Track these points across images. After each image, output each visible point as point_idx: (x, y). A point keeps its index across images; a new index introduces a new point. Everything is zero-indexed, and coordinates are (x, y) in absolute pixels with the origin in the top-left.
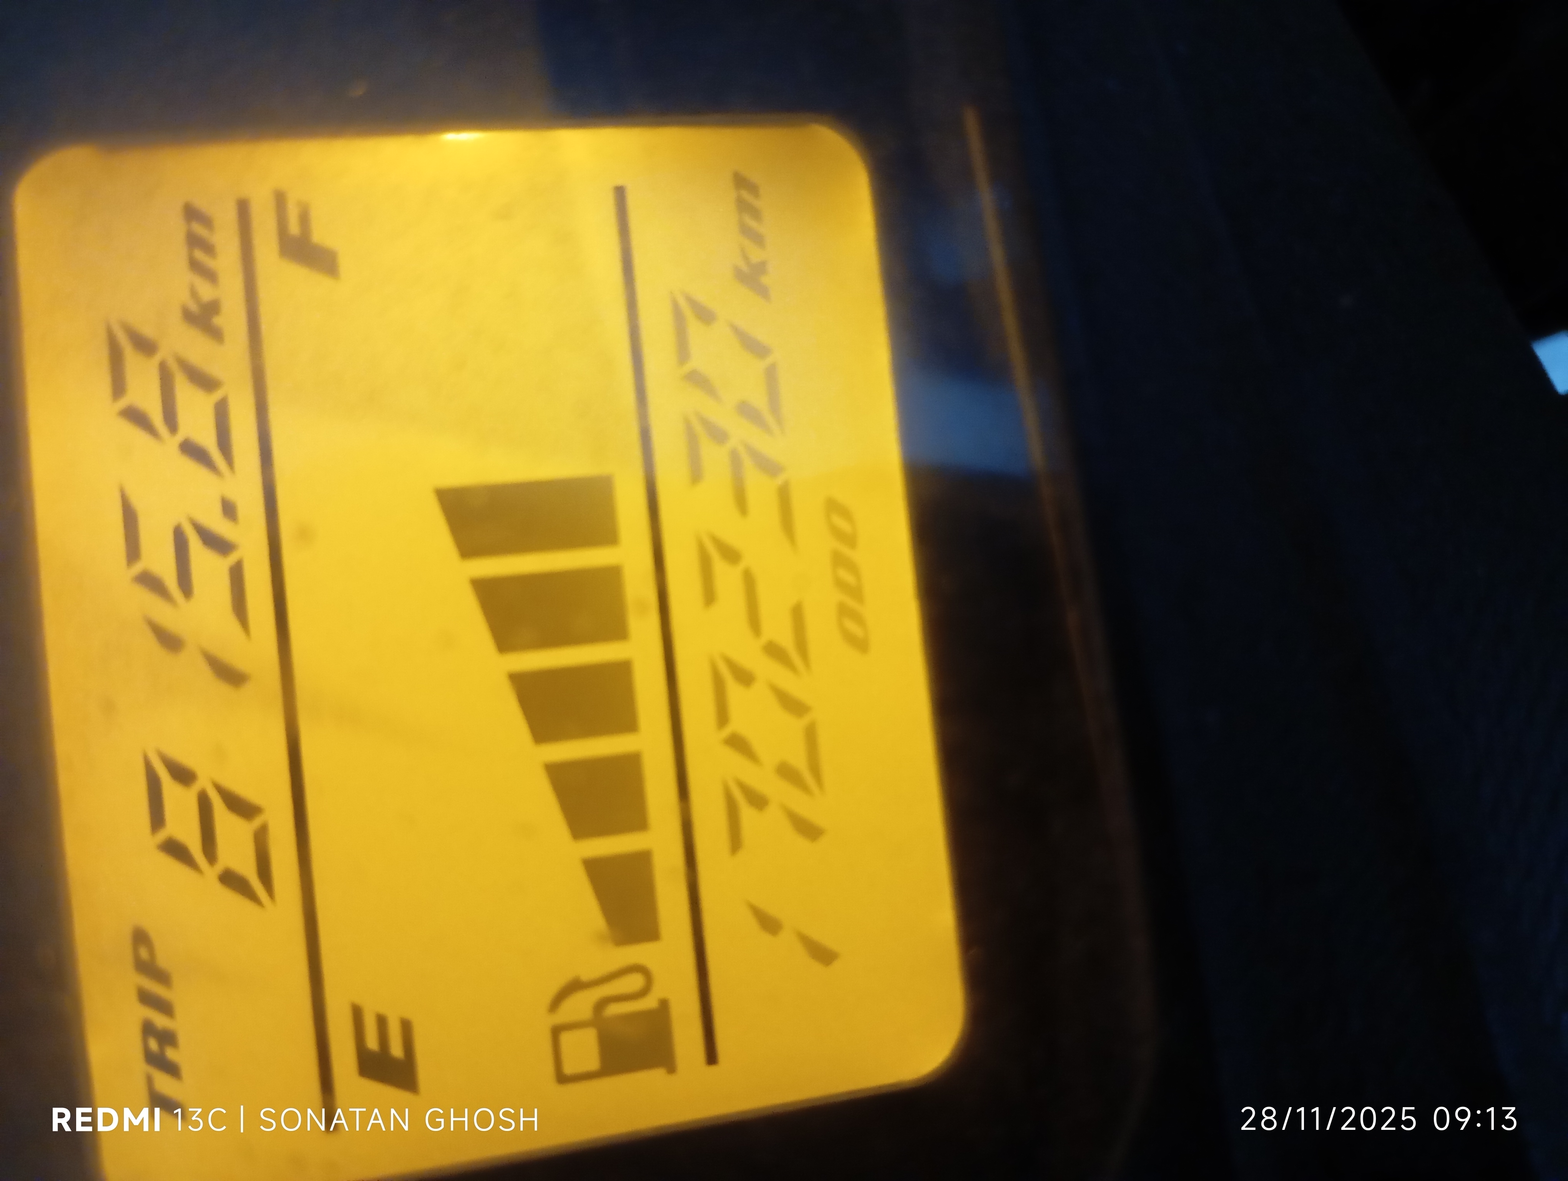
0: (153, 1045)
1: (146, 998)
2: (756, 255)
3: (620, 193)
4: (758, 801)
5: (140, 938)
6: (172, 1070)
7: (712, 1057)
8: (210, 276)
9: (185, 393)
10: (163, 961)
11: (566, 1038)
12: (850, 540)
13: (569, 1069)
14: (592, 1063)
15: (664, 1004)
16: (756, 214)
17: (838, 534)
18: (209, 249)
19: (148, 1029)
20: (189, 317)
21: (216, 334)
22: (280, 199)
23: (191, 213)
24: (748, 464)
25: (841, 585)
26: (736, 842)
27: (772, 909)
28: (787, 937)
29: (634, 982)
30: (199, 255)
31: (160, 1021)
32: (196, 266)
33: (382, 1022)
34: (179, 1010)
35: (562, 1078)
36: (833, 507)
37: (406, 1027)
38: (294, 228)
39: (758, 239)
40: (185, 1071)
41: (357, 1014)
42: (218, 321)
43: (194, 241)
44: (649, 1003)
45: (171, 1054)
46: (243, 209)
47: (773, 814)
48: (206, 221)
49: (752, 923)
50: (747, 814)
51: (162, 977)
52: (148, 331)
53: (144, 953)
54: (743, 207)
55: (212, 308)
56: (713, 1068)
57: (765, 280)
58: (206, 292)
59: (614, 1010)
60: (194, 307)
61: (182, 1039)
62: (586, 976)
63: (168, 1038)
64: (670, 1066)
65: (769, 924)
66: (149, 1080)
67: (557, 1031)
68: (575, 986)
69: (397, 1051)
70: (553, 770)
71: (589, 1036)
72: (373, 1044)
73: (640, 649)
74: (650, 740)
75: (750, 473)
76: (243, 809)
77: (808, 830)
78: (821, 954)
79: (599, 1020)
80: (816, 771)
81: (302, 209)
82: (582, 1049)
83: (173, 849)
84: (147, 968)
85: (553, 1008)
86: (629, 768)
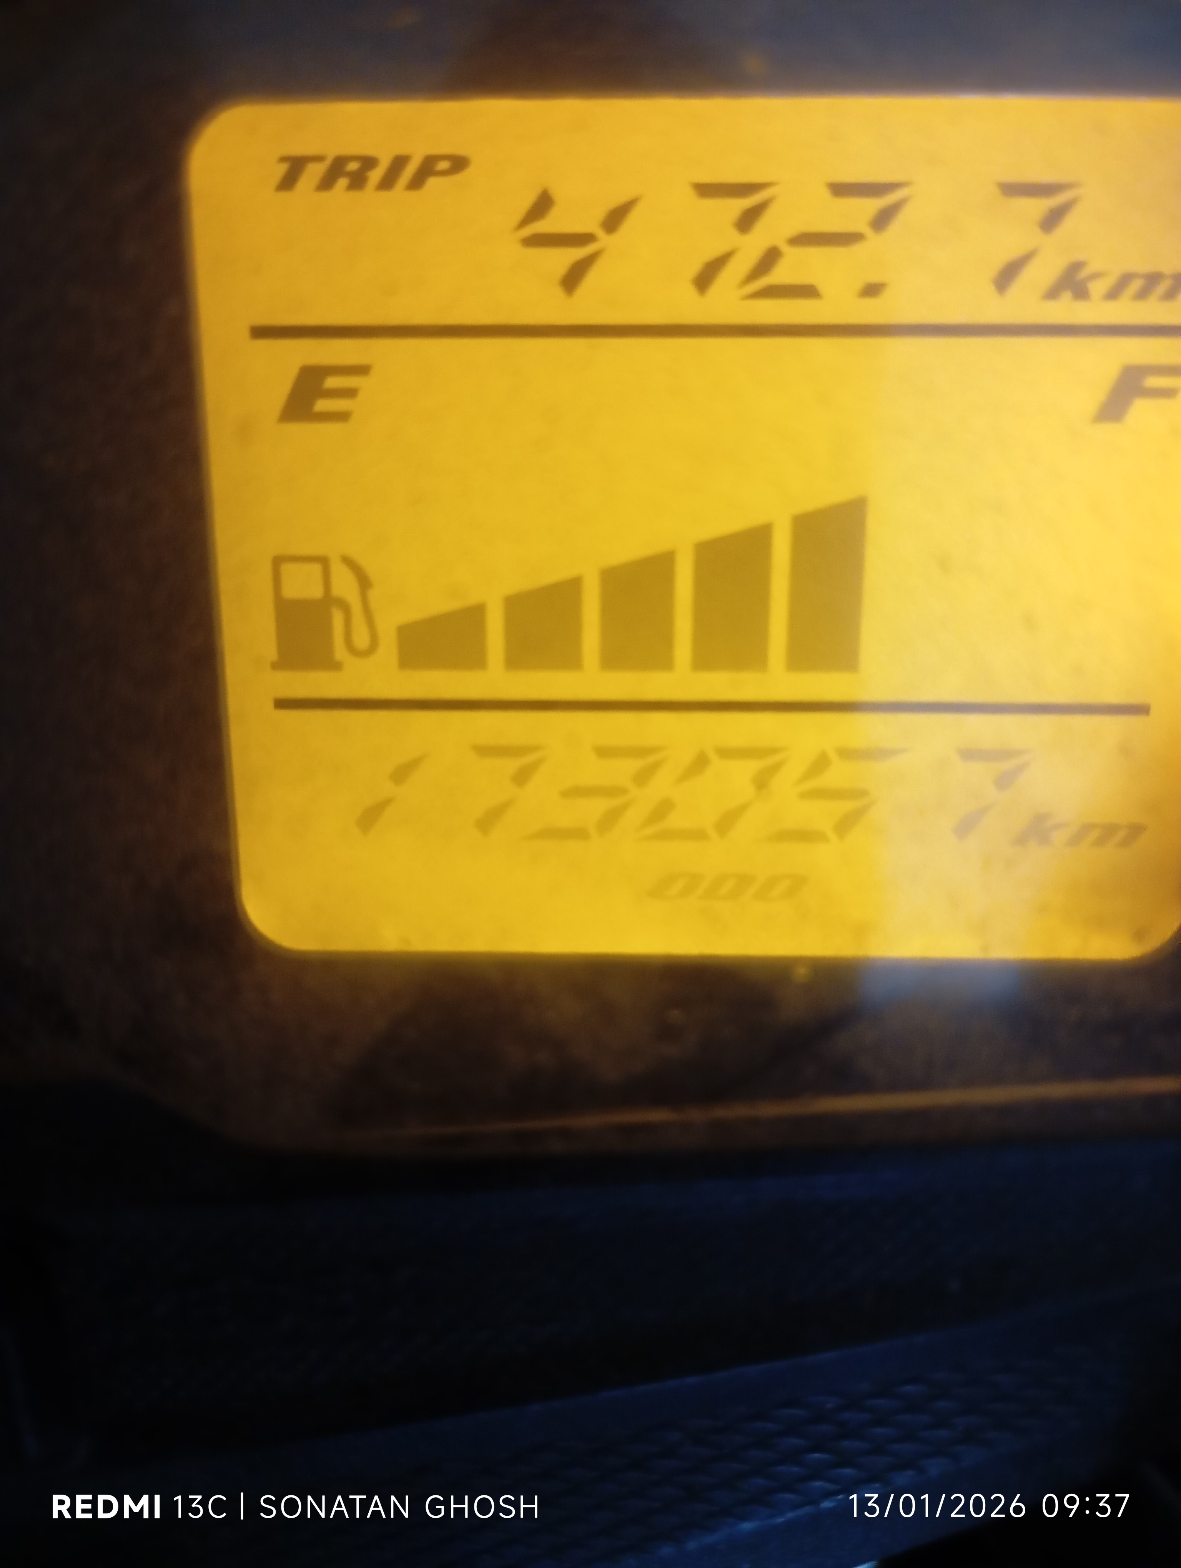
0: (353, 166)
1: (399, 163)
2: (1058, 837)
3: (1142, 710)
4: (521, 778)
5: (459, 164)
6: (327, 183)
7: (282, 704)
8: (1113, 295)
10: (432, 182)
11: (315, 570)
12: (763, 894)
13: (286, 569)
14: (290, 592)
15: (336, 666)
16: (1102, 841)
17: (771, 883)
18: (1142, 294)
19: (369, 163)
20: (1075, 268)
21: (1053, 293)
23: (1178, 283)
24: (851, 805)
25: (721, 880)
26: (484, 752)
27: (415, 777)
28: (387, 789)
29: (361, 639)
30: (1138, 284)
31: (375, 176)
32: (1126, 281)
33: (350, 393)
34: (384, 195)
35: (278, 562)
36: (798, 883)
37: (343, 417)
38: (1150, 383)
39: (1075, 841)
40: (325, 195)
41: (362, 370)
42: (1067, 297)
43: (1152, 280)
44: (340, 652)
45: (342, 183)
46: (1178, 332)
47: (508, 790)
48: (1171, 295)
49: (403, 759)
50: (511, 765)
51: (417, 182)
52: (1068, 225)
54: (1110, 830)
55: (1080, 293)
56: (271, 704)
57: (1032, 843)
58: (1098, 288)
59: (338, 619)
60: (1084, 274)
61: (354, 194)
62: (373, 594)
63: (358, 181)
64: (277, 666)
65: (401, 774)
66: (319, 159)
67: (324, 561)
68: (364, 583)
69: (322, 405)
70: (574, 585)
71: (316, 592)
72: (332, 382)
73: (682, 679)
74: (591, 679)
75: (841, 807)
76: (573, 277)
77: (488, 820)
78: (367, 820)
79: (329, 601)
80: (542, 835)
81: (1170, 393)
82: (302, 584)
83: (542, 205)
84: (427, 167)
85: (346, 560)
86: (569, 659)
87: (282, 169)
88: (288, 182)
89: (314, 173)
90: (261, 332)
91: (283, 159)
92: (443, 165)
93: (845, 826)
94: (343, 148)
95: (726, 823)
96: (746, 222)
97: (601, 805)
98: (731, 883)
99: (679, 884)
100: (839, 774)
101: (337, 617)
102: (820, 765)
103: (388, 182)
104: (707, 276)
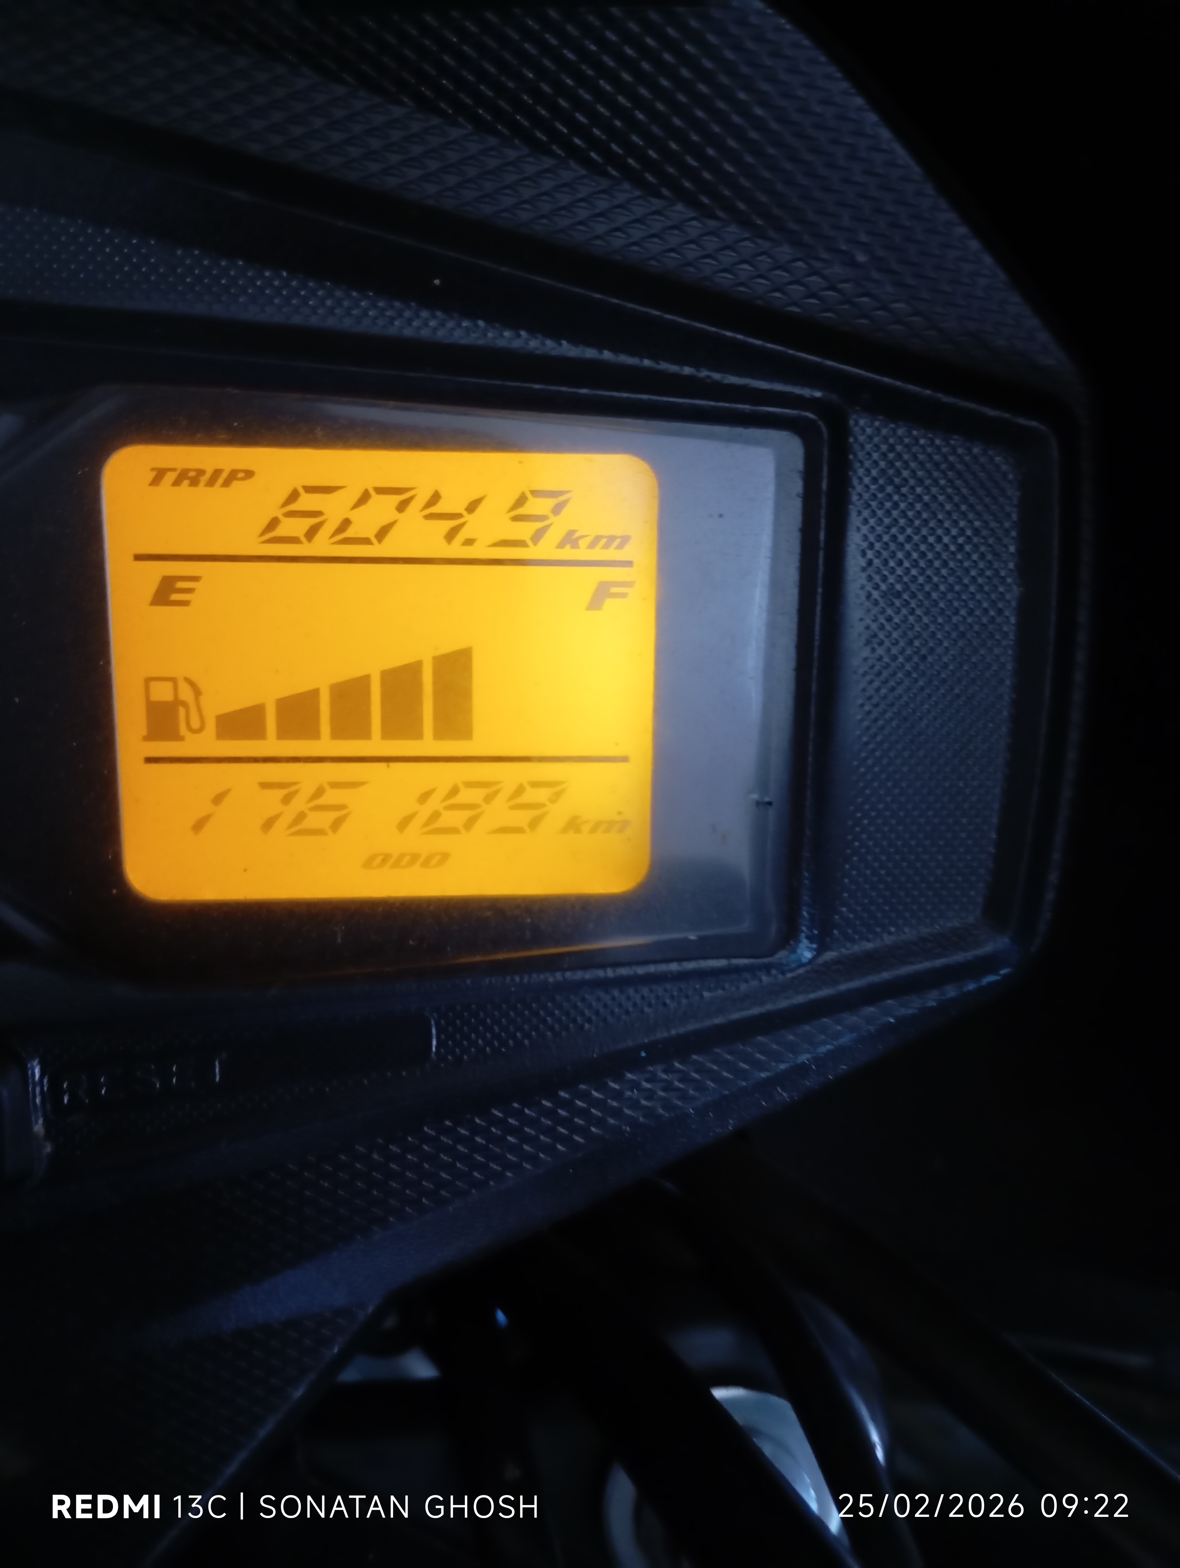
0: (192, 474)
1: (217, 473)
2: (586, 828)
3: (624, 759)
4: (287, 800)
5: (249, 474)
6: (177, 483)
7: (149, 760)
8: (592, 546)
9: (533, 527)
10: (235, 484)
11: (169, 685)
12: (426, 864)
13: (153, 684)
14: (154, 697)
15: (181, 739)
16: (607, 831)
17: (429, 858)
18: (606, 546)
19: (201, 472)
20: (571, 532)
21: (561, 545)
22: (629, 584)
23: (625, 540)
24: (472, 813)
25: (402, 856)
26: (265, 785)
27: (226, 801)
28: (210, 808)
29: (195, 723)
30: (604, 541)
31: (204, 479)
32: (597, 540)
33: (190, 591)
34: (208, 489)
35: (148, 681)
36: (445, 857)
37: (185, 603)
38: (614, 590)
39: (595, 829)
40: (176, 488)
41: (196, 579)
42: (568, 547)
43: (610, 539)
44: (183, 730)
45: (186, 482)
46: (627, 564)
47: (278, 807)
48: (620, 547)
49: (220, 790)
50: (281, 793)
51: (227, 483)
52: (565, 511)
54: (611, 824)
55: (575, 544)
56: (142, 760)
57: (571, 832)
58: (583, 543)
60: (577, 535)
61: (193, 489)
62: (202, 699)
63: (194, 482)
64: (146, 738)
65: (218, 799)
66: (175, 470)
67: (174, 680)
68: (197, 692)
69: (175, 597)
70: (315, 693)
71: (170, 698)
72: (180, 585)
73: (376, 746)
74: (326, 745)
75: (467, 814)
76: (311, 533)
77: (268, 824)
78: (199, 826)
79: (177, 703)
80: (300, 833)
81: (623, 595)
82: (162, 693)
83: (294, 496)
84: (233, 476)
85: (187, 680)
86: (313, 733)
87: (154, 474)
88: (157, 480)
89: (170, 477)
90: (138, 558)
91: (153, 469)
92: (241, 475)
93: (470, 823)
94: (186, 466)
95: (404, 824)
96: (402, 507)
97: (333, 815)
98: (407, 858)
99: (379, 860)
100: (466, 796)
101: (182, 711)
102: (454, 791)
103: (211, 483)
104: (382, 533)
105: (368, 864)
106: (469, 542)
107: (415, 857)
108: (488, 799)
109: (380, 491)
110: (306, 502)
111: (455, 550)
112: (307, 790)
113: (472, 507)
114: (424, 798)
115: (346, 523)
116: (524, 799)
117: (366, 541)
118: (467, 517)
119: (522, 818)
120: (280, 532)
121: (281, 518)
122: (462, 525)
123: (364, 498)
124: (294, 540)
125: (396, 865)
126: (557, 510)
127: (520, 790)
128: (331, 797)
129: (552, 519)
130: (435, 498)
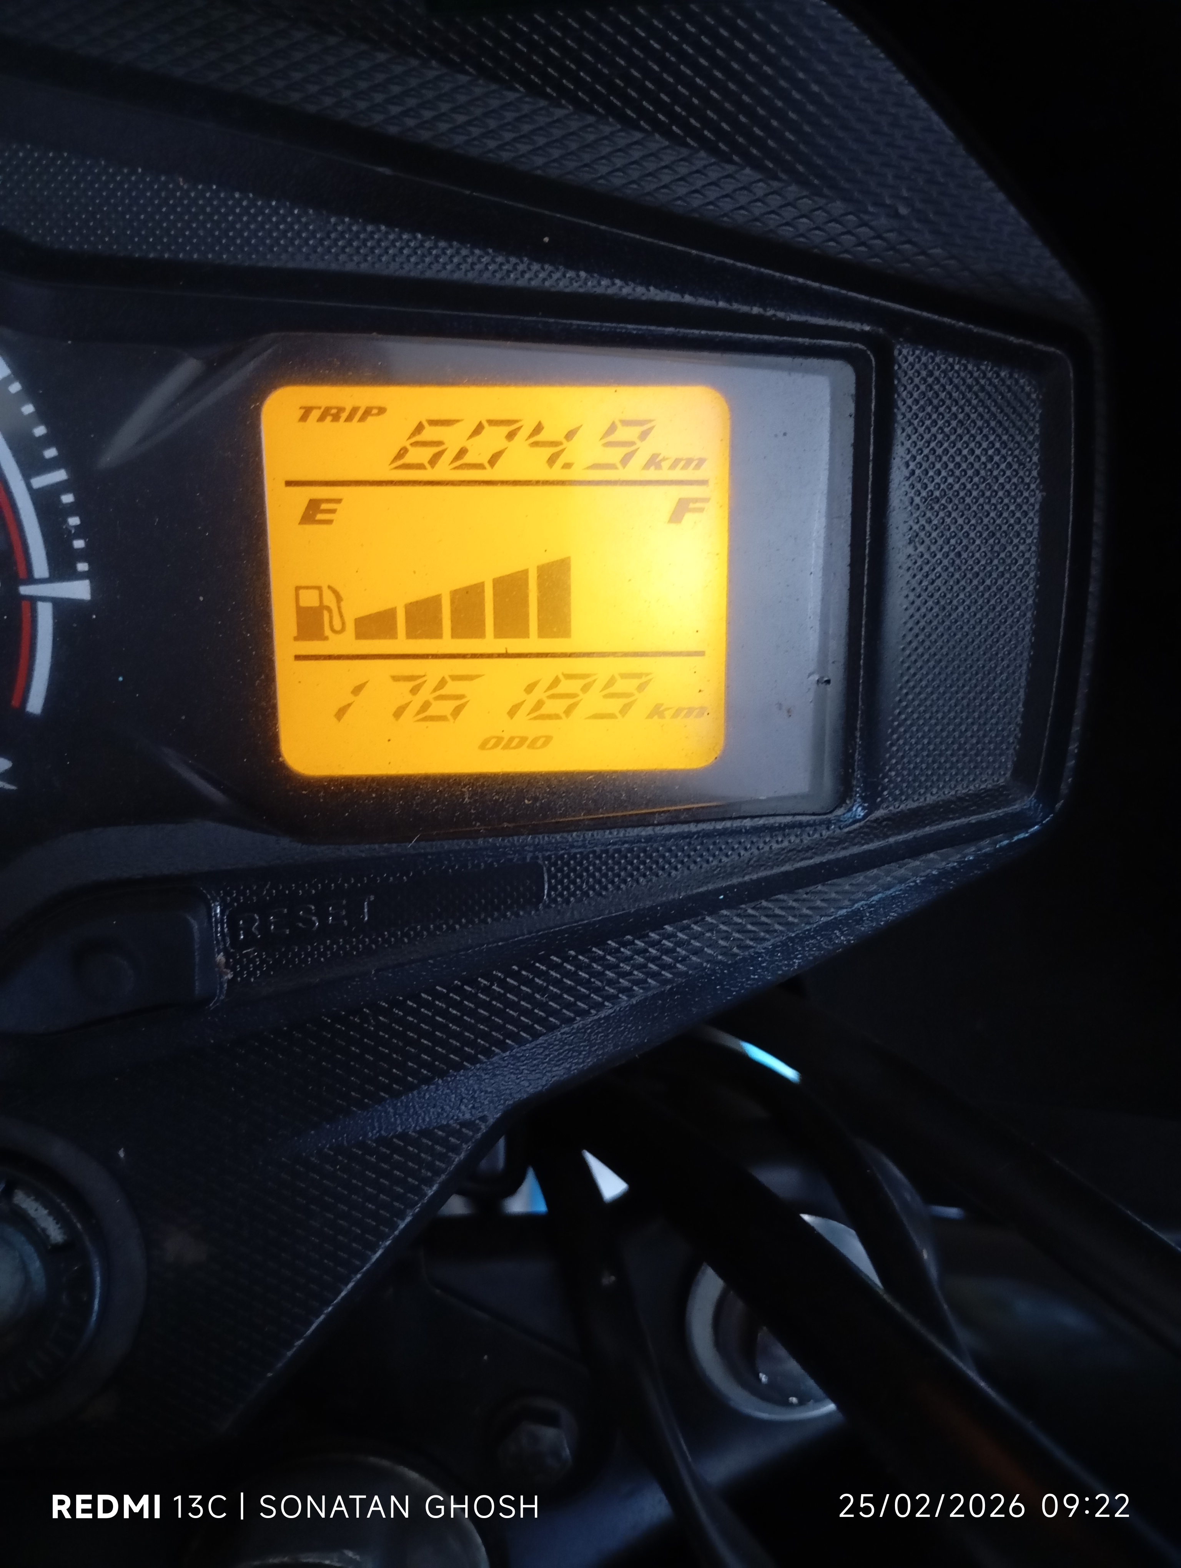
0: (334, 411)
1: (355, 410)
2: (668, 714)
3: (701, 654)
4: (414, 691)
5: (382, 410)
6: (321, 419)
7: (298, 658)
8: (673, 466)
9: (622, 451)
10: (370, 419)
11: (316, 593)
12: (532, 746)
13: (301, 592)
14: (303, 603)
15: (326, 638)
16: (687, 716)
17: (536, 739)
18: (685, 468)
19: (341, 410)
20: (655, 456)
21: (647, 466)
22: (705, 500)
23: (701, 462)
24: (571, 701)
25: (512, 739)
26: (396, 679)
27: (363, 693)
28: (350, 698)
29: (337, 625)
30: (682, 463)
31: (344, 415)
32: (676, 462)
33: (333, 511)
34: (348, 424)
35: (298, 589)
36: (548, 739)
37: (329, 522)
38: (692, 506)
39: (676, 714)
40: (320, 424)
41: (339, 501)
42: (652, 468)
43: (689, 461)
44: (327, 631)
45: (329, 418)
46: (703, 483)
47: (409, 697)
48: (698, 467)
49: (358, 683)
50: (410, 685)
51: (363, 419)
52: (650, 438)
53: (375, 411)
54: (690, 711)
55: (658, 466)
56: (293, 658)
57: (656, 717)
58: (665, 465)
59: (326, 616)
61: (335, 424)
62: (343, 604)
63: (336, 418)
64: (296, 639)
65: (357, 690)
66: (320, 408)
67: (319, 588)
68: (339, 598)
69: (319, 517)
70: (438, 598)
71: (316, 604)
72: (324, 506)
73: (490, 643)
74: (447, 644)
75: (567, 702)
76: (434, 460)
77: (398, 713)
78: (341, 713)
79: (322, 607)
80: (425, 719)
81: (701, 510)
82: (309, 599)
83: (420, 428)
84: (368, 412)
85: (329, 587)
86: (435, 633)
87: (301, 412)
88: (304, 418)
89: (316, 414)
90: (289, 483)
91: (301, 408)
93: (568, 711)
94: (329, 404)
95: (512, 712)
96: (511, 436)
97: (453, 704)
98: (517, 741)
99: (493, 742)
100: (565, 686)
101: (326, 614)
102: (556, 682)
103: (349, 419)
104: (494, 459)
105: (483, 746)
106: (567, 466)
107: (523, 740)
108: (585, 688)
109: (491, 422)
110: (429, 434)
111: (556, 473)
112: (431, 682)
113: (570, 435)
114: (530, 689)
115: (462, 452)
116: (615, 689)
117: (480, 466)
118: (565, 444)
119: (614, 705)
120: (408, 459)
121: (409, 447)
122: (563, 450)
123: (478, 429)
124: (420, 466)
125: (507, 747)
126: (644, 436)
127: (611, 682)
128: (452, 688)
129: (639, 444)
130: (538, 429)
